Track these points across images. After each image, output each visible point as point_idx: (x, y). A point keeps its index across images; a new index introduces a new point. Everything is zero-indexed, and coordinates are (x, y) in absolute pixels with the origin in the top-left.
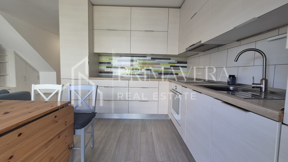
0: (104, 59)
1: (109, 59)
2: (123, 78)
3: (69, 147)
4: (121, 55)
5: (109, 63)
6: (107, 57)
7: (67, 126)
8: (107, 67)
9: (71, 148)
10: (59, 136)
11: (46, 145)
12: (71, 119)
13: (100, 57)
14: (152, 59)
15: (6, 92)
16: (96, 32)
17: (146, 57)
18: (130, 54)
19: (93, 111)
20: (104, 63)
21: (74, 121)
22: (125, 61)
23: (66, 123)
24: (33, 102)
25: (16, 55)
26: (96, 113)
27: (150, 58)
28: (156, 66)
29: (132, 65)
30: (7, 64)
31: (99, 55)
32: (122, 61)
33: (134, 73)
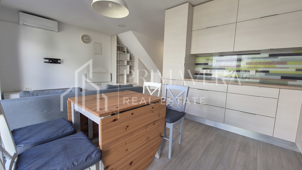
0: (201, 60)
1: (207, 60)
2: (220, 81)
3: (161, 136)
4: (222, 54)
5: (207, 64)
6: (204, 58)
7: (160, 118)
8: (204, 69)
9: (162, 136)
10: (154, 123)
11: (146, 126)
12: (163, 113)
13: (197, 58)
14: (271, 56)
15: (131, 85)
16: (194, 33)
17: (260, 54)
18: (233, 52)
19: (183, 111)
20: (201, 64)
21: (165, 115)
22: (226, 61)
23: (160, 115)
24: (143, 94)
25: (139, 60)
26: (186, 113)
27: (267, 55)
28: (277, 66)
29: (239, 66)
30: (135, 66)
31: (196, 56)
32: (222, 61)
33: (243, 75)
